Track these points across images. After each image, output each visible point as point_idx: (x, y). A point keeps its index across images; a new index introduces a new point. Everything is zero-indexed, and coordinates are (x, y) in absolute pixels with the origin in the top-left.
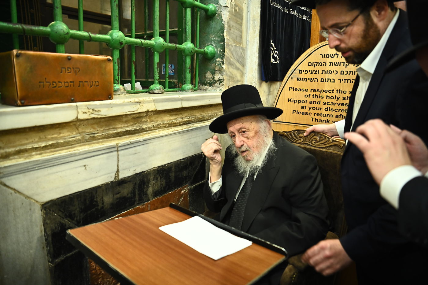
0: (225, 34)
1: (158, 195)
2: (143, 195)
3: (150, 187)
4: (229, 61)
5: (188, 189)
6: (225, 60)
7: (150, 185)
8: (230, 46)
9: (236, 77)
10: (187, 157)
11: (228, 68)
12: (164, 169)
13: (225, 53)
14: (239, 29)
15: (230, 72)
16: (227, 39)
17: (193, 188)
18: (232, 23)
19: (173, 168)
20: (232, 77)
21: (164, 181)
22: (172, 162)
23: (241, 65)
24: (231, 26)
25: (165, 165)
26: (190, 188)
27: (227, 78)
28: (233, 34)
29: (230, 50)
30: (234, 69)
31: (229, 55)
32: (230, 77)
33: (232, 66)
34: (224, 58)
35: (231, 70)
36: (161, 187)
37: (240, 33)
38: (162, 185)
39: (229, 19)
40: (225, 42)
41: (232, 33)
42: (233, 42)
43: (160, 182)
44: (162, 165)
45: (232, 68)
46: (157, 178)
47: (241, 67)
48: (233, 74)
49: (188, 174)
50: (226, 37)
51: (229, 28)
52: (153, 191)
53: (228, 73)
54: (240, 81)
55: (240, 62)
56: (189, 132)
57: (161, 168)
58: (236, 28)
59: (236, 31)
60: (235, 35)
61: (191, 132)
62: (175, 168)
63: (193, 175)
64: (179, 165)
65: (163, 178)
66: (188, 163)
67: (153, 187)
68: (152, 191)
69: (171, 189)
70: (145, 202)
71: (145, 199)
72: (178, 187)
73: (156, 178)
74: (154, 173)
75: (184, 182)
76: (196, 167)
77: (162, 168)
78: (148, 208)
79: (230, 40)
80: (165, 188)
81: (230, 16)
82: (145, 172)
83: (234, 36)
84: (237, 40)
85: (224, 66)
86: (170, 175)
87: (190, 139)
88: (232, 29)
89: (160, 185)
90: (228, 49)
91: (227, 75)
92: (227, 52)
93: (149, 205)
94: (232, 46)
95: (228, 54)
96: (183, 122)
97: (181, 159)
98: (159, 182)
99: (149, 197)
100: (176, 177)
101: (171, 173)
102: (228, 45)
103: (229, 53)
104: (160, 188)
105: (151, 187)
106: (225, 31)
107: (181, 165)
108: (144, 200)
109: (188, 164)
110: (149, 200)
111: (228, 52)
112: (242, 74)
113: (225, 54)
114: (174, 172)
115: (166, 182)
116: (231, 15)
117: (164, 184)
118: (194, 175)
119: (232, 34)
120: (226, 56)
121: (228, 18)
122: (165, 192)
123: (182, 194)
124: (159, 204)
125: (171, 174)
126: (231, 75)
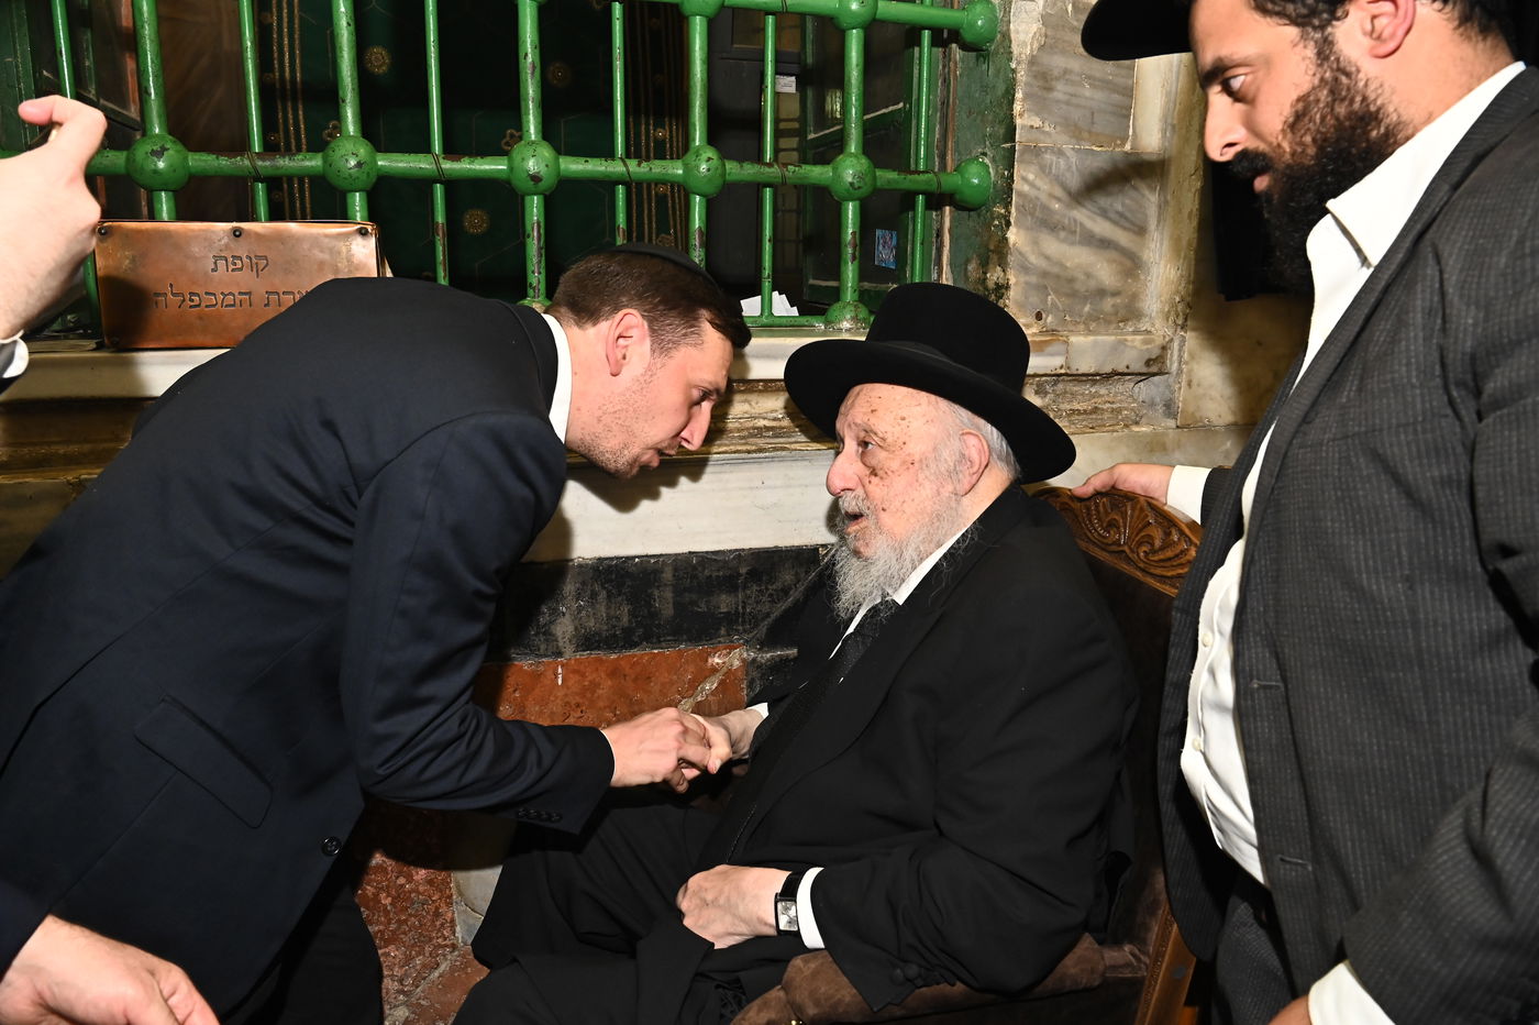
0: (1017, 107)
1: (598, 648)
2: (537, 634)
3: (564, 614)
4: (1037, 214)
5: (743, 661)
6: (1013, 210)
7: (564, 610)
8: (1048, 156)
9: (1088, 275)
10: (737, 550)
11: (1035, 243)
12: (623, 569)
13: (1013, 181)
14: (1108, 82)
15: (1047, 258)
16: (1023, 127)
17: (768, 660)
18: (1058, 62)
19: (668, 575)
20: (1058, 277)
21: (626, 609)
22: (661, 555)
23: (1125, 228)
24: (1056, 73)
25: (629, 558)
26: (754, 660)
27: (1023, 279)
28: (1068, 103)
29: (1044, 170)
30: (1072, 244)
31: (1039, 189)
32: (1045, 274)
33: (1063, 234)
34: (1010, 203)
35: (1053, 246)
36: (614, 627)
37: (1116, 98)
38: (618, 619)
39: (1042, 47)
40: (1014, 141)
41: (1058, 101)
42: (1065, 138)
43: (608, 608)
44: (617, 558)
45: (1064, 241)
46: (594, 595)
47: (1123, 238)
48: (1068, 265)
49: (744, 608)
50: (1018, 122)
51: (1041, 83)
52: (576, 629)
53: (1033, 259)
54: (1115, 294)
55: (1112, 216)
56: (747, 466)
57: (610, 566)
58: (1089, 77)
59: (1087, 91)
60: (1078, 106)
61: (756, 465)
62: (674, 576)
63: (768, 615)
64: (694, 568)
65: (620, 598)
66: (743, 570)
67: (576, 617)
68: (571, 628)
69: (660, 642)
70: (546, 656)
71: (543, 647)
72: (695, 638)
73: (589, 592)
74: (579, 574)
75: (723, 632)
76: (785, 591)
77: (616, 565)
78: (556, 677)
79: (1047, 129)
80: (628, 632)
81: (1046, 36)
82: (542, 564)
83: (1076, 115)
84: (1097, 128)
85: (1013, 235)
86: (652, 594)
87: (751, 488)
88: (1060, 86)
89: (609, 618)
90: (1034, 168)
91: (1025, 268)
92: (1024, 179)
93: (560, 670)
94: (1060, 153)
95: (1032, 185)
96: (747, 429)
97: (707, 552)
98: (602, 610)
99: (561, 644)
100: (677, 605)
101: (658, 587)
102: (1035, 151)
103: (1039, 183)
104: (606, 627)
105: (567, 616)
106: (1019, 95)
107: (707, 572)
108: (539, 650)
109: (739, 575)
110: (559, 654)
111: (1031, 177)
112: (1128, 263)
113: (1014, 186)
114: (669, 589)
115: (632, 614)
116: (1049, 33)
117: (625, 619)
118: (773, 616)
119: (1064, 107)
120: (1020, 194)
121: (1036, 45)
122: (633, 645)
123: (714, 670)
124: (603, 675)
125: (656, 593)
126: (1056, 270)
